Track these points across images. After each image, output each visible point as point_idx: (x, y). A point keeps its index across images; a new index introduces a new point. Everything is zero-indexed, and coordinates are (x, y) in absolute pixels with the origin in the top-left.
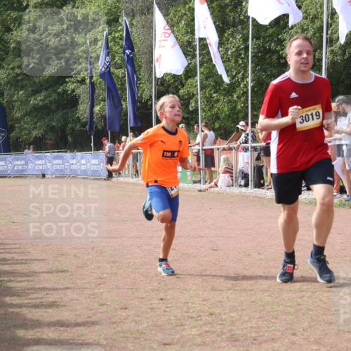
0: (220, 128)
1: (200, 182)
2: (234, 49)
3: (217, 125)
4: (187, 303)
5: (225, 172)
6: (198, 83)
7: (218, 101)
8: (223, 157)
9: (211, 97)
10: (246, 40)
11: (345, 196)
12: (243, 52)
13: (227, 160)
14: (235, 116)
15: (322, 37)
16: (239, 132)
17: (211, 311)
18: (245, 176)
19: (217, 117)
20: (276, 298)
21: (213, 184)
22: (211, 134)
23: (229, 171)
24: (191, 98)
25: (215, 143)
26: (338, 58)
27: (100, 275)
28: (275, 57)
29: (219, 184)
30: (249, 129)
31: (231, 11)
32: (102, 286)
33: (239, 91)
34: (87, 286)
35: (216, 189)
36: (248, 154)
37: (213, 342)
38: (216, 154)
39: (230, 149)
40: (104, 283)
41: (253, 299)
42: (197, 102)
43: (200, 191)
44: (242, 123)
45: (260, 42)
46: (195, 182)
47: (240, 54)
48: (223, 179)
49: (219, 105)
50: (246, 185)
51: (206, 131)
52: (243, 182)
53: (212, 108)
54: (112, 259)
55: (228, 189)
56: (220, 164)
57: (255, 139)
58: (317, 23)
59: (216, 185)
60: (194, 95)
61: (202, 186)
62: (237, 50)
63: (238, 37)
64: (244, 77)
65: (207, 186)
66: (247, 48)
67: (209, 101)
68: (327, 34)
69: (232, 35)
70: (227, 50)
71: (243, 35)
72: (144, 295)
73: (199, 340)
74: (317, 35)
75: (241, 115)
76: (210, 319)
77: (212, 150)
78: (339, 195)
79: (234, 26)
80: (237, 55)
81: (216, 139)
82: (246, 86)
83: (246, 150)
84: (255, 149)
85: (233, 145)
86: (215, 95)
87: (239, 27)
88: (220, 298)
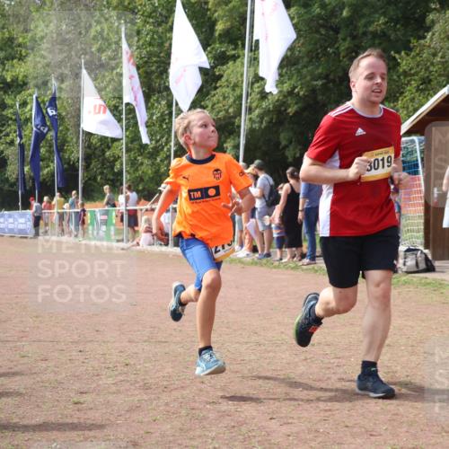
0: (144, 189)
1: (122, 240)
2: (159, 115)
3: (141, 188)
4: (105, 354)
6: (124, 146)
7: (142, 164)
8: (144, 218)
9: (135, 159)
11: (257, 255)
12: (167, 117)
14: (158, 178)
15: (241, 104)
17: (127, 362)
19: (142, 179)
20: (188, 349)
21: (135, 243)
22: (133, 196)
23: (150, 230)
24: (115, 160)
26: (256, 126)
27: (23, 329)
29: (141, 243)
31: (157, 77)
32: (24, 339)
33: (162, 155)
34: (9, 339)
35: (138, 247)
36: (170, 215)
37: (127, 390)
38: (139, 214)
39: (152, 210)
40: (26, 337)
41: (167, 350)
42: (122, 165)
43: (123, 249)
46: (118, 241)
47: (165, 120)
48: (144, 238)
49: (144, 167)
50: (167, 244)
51: (129, 193)
53: (137, 170)
54: (35, 314)
55: (149, 248)
58: (238, 92)
59: (138, 244)
60: (119, 157)
61: (125, 245)
62: (162, 115)
63: (164, 103)
64: (168, 142)
65: (130, 244)
67: (133, 163)
68: (247, 103)
69: (157, 101)
70: (152, 115)
71: (168, 101)
72: (64, 347)
73: (114, 389)
74: (237, 102)
77: (136, 211)
78: (252, 254)
79: (159, 92)
80: (162, 120)
81: (139, 199)
82: (169, 150)
85: (155, 206)
86: (139, 158)
88: (136, 350)
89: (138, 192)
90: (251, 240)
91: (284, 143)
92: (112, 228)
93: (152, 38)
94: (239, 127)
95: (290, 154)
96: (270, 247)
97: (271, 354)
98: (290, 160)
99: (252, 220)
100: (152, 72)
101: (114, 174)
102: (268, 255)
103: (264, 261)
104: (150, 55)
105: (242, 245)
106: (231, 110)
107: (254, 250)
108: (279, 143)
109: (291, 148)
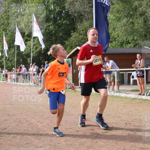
0: (9, 69)
3: (8, 69)
5: (10, 79)
6: (4, 59)
8: (9, 76)
10: (15, 50)
13: (10, 76)
14: (13, 67)
16: (13, 70)
18: (14, 80)
19: (8, 67)
22: (7, 70)
23: (10, 78)
25: (8, 72)
26: (35, 55)
28: (21, 54)
30: (15, 69)
36: (15, 75)
39: (11, 74)
41: (14, 106)
44: (14, 68)
45: (18, 51)
46: (3, 81)
49: (9, 64)
51: (6, 70)
52: (14, 81)
53: (7, 65)
55: (10, 83)
56: (9, 77)
57: (17, 72)
58: (30, 48)
59: (8, 82)
60: (3, 62)
61: (5, 82)
63: (13, 50)
64: (14, 58)
65: (6, 82)
66: (15, 52)
67: (7, 63)
68: (32, 50)
69: (12, 49)
70: (11, 52)
75: (14, 66)
76: (4, 111)
77: (7, 74)
79: (13, 47)
80: (13, 53)
81: (8, 71)
82: (15, 60)
83: (14, 74)
84: (17, 74)
85: (12, 73)
87: (14, 48)
88: (7, 106)
89: (8, 70)
90: (34, 81)
91: (41, 59)
92: (2, 78)
93: (11, 35)
94: (31, 55)
95: (42, 62)
96: (38, 82)
97: (38, 107)
98: (43, 63)
99: (34, 77)
100: (11, 43)
101: (2, 65)
102: (38, 84)
103: (37, 86)
104: (10, 39)
105: (32, 82)
106: (29, 52)
107: (35, 83)
108: (40, 59)
109: (43, 60)
